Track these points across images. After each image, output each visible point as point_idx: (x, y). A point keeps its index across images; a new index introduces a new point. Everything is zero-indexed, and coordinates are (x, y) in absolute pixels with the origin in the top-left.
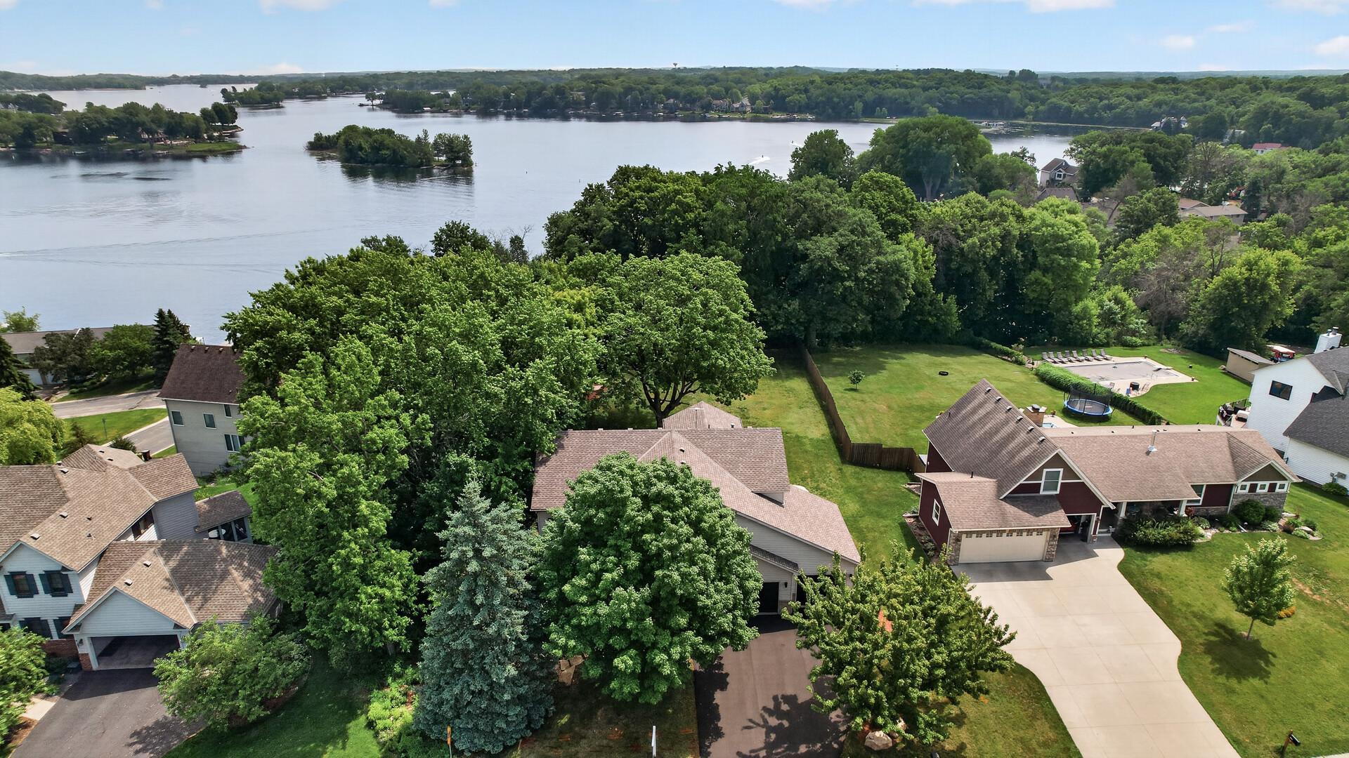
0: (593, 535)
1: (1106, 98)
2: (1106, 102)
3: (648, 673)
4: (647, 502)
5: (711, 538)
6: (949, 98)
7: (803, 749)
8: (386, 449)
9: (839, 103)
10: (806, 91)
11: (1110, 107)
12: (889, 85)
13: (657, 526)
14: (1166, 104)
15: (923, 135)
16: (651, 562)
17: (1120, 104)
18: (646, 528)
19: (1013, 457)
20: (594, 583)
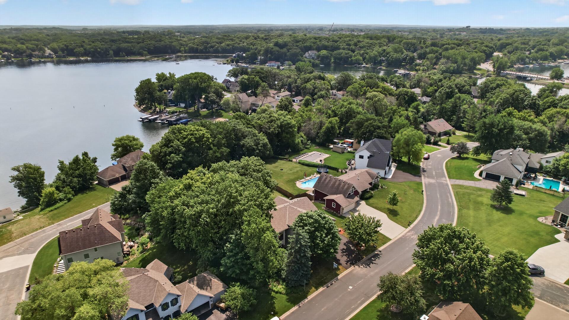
2: (210, 45)
7: (353, 256)
10: (82, 46)
11: (212, 47)
12: (121, 42)
14: (231, 45)
15: (195, 81)
17: (215, 46)
19: (343, 189)
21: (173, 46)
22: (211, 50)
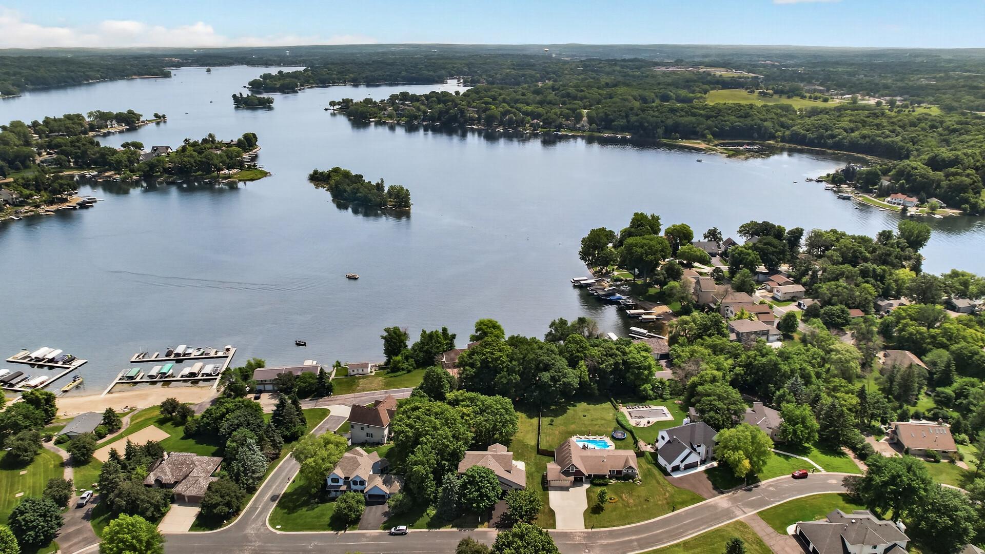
0: (470, 483)
1: (830, 130)
2: (830, 132)
3: (478, 507)
4: (480, 477)
5: (491, 483)
6: (723, 125)
8: (433, 464)
9: (648, 126)
10: (626, 117)
11: (833, 136)
13: (481, 481)
14: (869, 137)
16: (480, 488)
17: (839, 135)
18: (480, 482)
19: (566, 462)
20: (470, 491)
21: (765, 126)
22: (830, 141)
